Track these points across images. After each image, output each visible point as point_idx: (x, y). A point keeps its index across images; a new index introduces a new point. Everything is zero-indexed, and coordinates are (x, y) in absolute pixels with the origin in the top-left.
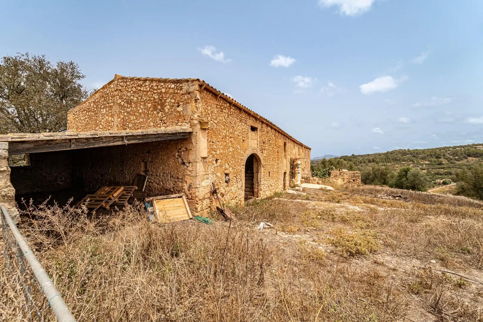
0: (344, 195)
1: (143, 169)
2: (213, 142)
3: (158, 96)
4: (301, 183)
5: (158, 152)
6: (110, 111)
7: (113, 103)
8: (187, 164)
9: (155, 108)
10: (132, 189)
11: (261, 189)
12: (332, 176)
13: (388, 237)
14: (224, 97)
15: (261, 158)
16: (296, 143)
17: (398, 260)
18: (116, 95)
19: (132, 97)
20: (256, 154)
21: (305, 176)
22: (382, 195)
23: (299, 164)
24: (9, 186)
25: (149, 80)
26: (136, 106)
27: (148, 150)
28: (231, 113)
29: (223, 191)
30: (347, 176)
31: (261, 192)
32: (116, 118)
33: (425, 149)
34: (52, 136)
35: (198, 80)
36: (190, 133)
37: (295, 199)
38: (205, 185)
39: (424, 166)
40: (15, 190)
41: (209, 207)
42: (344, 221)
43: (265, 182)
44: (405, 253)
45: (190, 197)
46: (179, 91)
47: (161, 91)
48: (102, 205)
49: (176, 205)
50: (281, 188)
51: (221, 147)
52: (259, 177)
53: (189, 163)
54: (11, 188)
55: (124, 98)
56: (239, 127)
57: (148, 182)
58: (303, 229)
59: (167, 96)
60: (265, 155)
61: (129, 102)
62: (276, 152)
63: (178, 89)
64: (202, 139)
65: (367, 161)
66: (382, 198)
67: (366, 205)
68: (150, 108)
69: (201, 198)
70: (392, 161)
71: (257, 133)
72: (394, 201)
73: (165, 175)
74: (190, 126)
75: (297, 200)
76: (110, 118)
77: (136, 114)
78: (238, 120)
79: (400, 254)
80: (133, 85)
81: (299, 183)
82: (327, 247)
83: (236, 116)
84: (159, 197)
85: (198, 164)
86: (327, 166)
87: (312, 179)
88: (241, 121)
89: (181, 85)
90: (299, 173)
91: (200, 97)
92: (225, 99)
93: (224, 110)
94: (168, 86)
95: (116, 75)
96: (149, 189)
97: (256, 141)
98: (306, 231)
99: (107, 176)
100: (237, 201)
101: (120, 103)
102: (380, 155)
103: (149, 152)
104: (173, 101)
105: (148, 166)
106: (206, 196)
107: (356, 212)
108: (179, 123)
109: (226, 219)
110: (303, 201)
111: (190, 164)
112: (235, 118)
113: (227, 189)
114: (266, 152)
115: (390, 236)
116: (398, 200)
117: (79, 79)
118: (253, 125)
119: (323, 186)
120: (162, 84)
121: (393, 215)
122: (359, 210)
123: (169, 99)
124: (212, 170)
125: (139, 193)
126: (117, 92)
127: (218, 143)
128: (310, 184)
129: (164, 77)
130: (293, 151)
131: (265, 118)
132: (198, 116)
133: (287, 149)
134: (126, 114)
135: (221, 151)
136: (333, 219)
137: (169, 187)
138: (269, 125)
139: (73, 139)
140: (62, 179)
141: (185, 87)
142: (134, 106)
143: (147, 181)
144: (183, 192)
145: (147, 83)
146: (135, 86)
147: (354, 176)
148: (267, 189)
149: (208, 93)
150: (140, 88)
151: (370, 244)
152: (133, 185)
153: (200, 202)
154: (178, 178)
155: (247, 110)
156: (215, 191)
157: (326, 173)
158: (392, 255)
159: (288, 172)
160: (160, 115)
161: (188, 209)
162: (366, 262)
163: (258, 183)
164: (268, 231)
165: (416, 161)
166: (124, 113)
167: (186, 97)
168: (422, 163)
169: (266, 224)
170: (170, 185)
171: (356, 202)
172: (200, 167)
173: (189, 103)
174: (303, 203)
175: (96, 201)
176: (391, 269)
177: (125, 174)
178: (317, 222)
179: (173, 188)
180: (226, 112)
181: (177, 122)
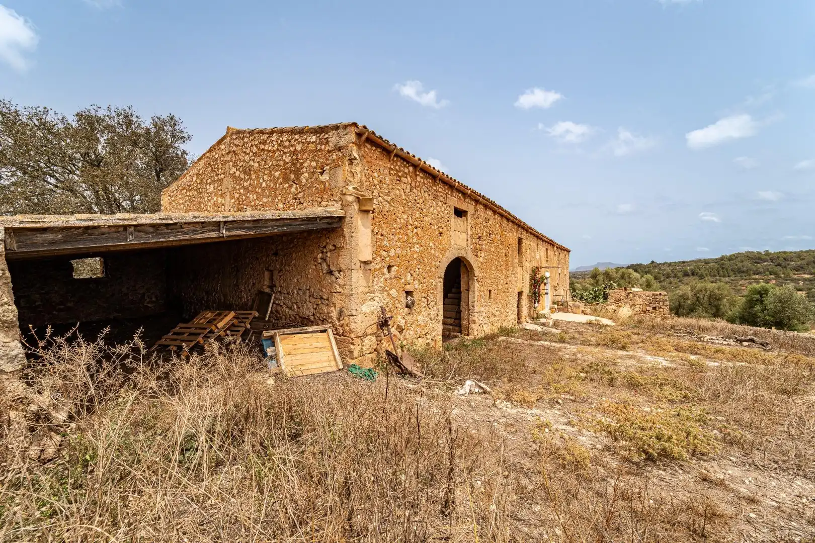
0: (635, 334)
1: (267, 283)
2: (382, 235)
3: (290, 157)
4: (552, 312)
5: (291, 254)
6: (219, 188)
7: (224, 174)
8: (337, 274)
9: (286, 179)
10: (249, 316)
11: (474, 321)
12: (611, 301)
13: (732, 423)
14: (404, 155)
15: (474, 266)
16: (541, 239)
17: (760, 477)
18: (229, 161)
19: (251, 163)
20: (464, 258)
21: (560, 299)
22: (714, 338)
23: (547, 278)
24: (6, 303)
25: (277, 132)
26: (258, 177)
27: (275, 250)
28: (418, 184)
29: (402, 323)
30: (641, 300)
31: (473, 326)
32: (228, 198)
33: (802, 251)
34: (91, 220)
35: (355, 124)
36: (341, 219)
37: (539, 340)
38: (368, 311)
39: (801, 283)
40: (17, 311)
41: (375, 350)
42: (633, 385)
43: (482, 309)
44: (776, 463)
45: (341, 331)
46: (323, 147)
47: (295, 149)
48: (198, 342)
49: (315, 344)
50: (513, 321)
51: (399, 244)
52: (470, 300)
53: (340, 271)
54: (10, 307)
55: (240, 165)
56: (432, 209)
57: (275, 305)
58: (547, 398)
59: (304, 157)
60: (481, 260)
61: (247, 171)
62: (504, 254)
63: (321, 144)
64: (361, 228)
65: (680, 274)
66: (712, 343)
67: (680, 354)
68: (278, 179)
69: (359, 335)
70: (731, 273)
71: (467, 220)
72: (740, 348)
73: (301, 293)
74: (340, 207)
75: (542, 342)
76: (219, 198)
77: (257, 190)
78: (431, 197)
79: (762, 464)
80: (253, 143)
81: (546, 311)
82: (597, 438)
83: (426, 189)
84: (286, 331)
85: (354, 274)
86: (600, 282)
87: (571, 305)
88: (436, 198)
89: (327, 136)
90: (547, 294)
91: (359, 155)
92: (405, 159)
93: (403, 179)
94: (306, 139)
95: (228, 127)
96: (277, 316)
97: (464, 236)
98: (553, 403)
99: (215, 295)
100: (427, 341)
101: (235, 173)
102: (706, 262)
103: (276, 254)
104: (314, 164)
105: (275, 278)
106: (369, 331)
107: (659, 369)
108: (323, 203)
109: (404, 372)
110: (553, 344)
111: (341, 273)
112: (424, 193)
113: (410, 318)
114: (483, 255)
115: (736, 421)
116: (749, 346)
117: (184, 142)
118: (458, 206)
119: (593, 318)
120: (297, 137)
121: (740, 377)
122: (667, 365)
123: (308, 162)
124: (380, 284)
125: (261, 323)
126: (230, 155)
127: (392, 237)
128: (568, 314)
129: (300, 125)
130: (536, 254)
131: (482, 195)
132: (354, 188)
133: (524, 250)
134: (242, 191)
135: (399, 251)
136: (611, 380)
137: (308, 313)
138: (489, 206)
139: (130, 226)
140: (151, 298)
141: (333, 138)
142: (254, 178)
143: (274, 303)
144: (330, 323)
145: (275, 137)
146: (257, 142)
147: (655, 300)
148: (486, 321)
149: (374, 148)
150: (263, 146)
151: (691, 438)
152: (251, 309)
153: (357, 341)
154: (321, 298)
155: (447, 179)
156: (386, 322)
157: (600, 294)
158: (744, 465)
159: (526, 291)
160: (293, 190)
161: (336, 353)
162: (681, 476)
163: (469, 310)
164: (479, 398)
165: (784, 274)
166: (239, 189)
167: (334, 157)
168: (795, 277)
169: (477, 384)
170: (308, 310)
171: (659, 349)
172: (358, 279)
173: (339, 166)
174: (552, 348)
175: (191, 334)
176: (744, 497)
177: (241, 292)
178: (578, 386)
179: (314, 315)
180: (406, 182)
181: (319, 200)
